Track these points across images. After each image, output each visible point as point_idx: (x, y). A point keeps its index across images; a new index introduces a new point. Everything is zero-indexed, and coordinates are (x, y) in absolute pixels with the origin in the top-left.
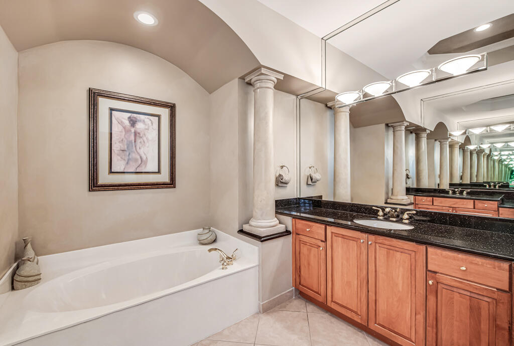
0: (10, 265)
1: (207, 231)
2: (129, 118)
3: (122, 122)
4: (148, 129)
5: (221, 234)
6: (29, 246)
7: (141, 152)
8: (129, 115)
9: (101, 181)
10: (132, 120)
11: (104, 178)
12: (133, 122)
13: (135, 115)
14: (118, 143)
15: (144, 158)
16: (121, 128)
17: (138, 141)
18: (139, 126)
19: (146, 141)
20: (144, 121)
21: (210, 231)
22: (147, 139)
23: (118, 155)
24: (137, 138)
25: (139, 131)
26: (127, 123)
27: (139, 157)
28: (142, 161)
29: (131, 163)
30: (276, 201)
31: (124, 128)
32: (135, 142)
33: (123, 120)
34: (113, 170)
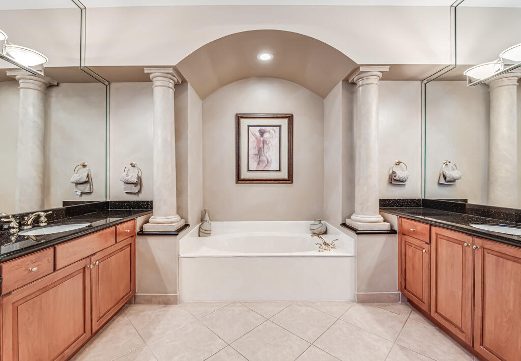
0: (198, 223)
1: (318, 223)
2: (260, 130)
3: (255, 134)
4: (272, 137)
5: (331, 228)
6: (207, 213)
7: (267, 155)
8: (259, 128)
9: (242, 177)
10: (261, 132)
11: (245, 175)
12: (262, 133)
13: (263, 128)
14: (252, 150)
15: (270, 160)
16: (254, 138)
17: (266, 147)
18: (266, 135)
19: (271, 147)
20: (269, 131)
21: (320, 223)
22: (272, 145)
23: (253, 158)
24: (265, 145)
25: (266, 140)
26: (258, 134)
27: (266, 159)
28: (268, 162)
29: (260, 163)
30: (380, 200)
31: (256, 138)
32: (263, 148)
33: (256, 133)
34: (249, 169)
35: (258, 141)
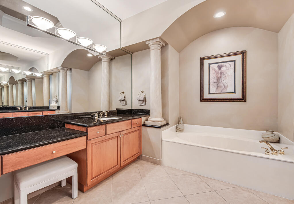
1: (270, 133)
2: (218, 66)
3: (214, 69)
4: (228, 70)
6: (181, 119)
7: (224, 82)
8: (218, 64)
10: (219, 67)
11: (206, 96)
12: (220, 68)
13: (221, 64)
14: (212, 79)
15: (226, 85)
16: (214, 72)
17: (223, 77)
18: (223, 69)
19: (227, 76)
20: (226, 66)
21: (273, 133)
23: (213, 85)
24: (222, 75)
25: (223, 72)
26: (217, 69)
27: (222, 85)
28: (224, 87)
29: (219, 88)
31: (215, 71)
32: (221, 77)
33: (215, 68)
34: (210, 92)
35: (217, 73)
